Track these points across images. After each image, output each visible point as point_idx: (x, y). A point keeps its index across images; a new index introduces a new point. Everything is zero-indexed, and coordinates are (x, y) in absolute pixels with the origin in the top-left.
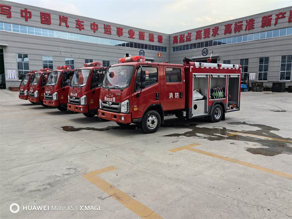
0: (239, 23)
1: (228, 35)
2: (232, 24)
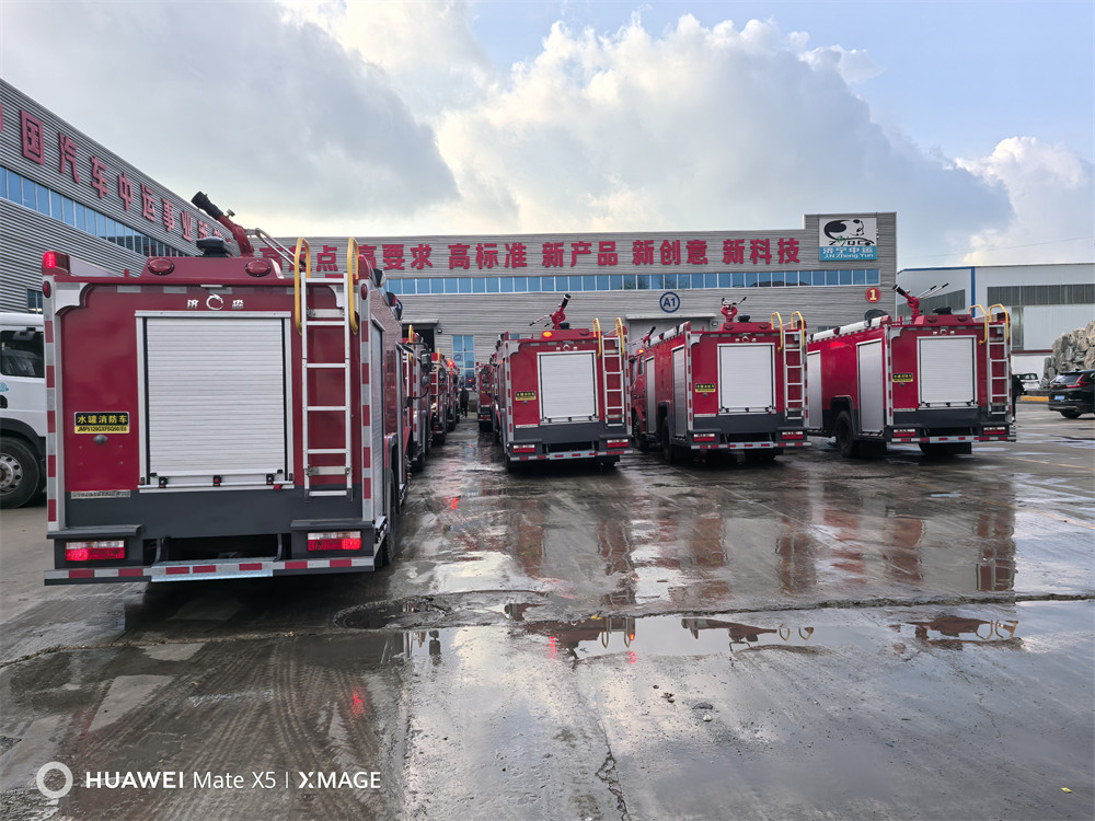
0: (486, 245)
1: (459, 271)
2: (468, 247)
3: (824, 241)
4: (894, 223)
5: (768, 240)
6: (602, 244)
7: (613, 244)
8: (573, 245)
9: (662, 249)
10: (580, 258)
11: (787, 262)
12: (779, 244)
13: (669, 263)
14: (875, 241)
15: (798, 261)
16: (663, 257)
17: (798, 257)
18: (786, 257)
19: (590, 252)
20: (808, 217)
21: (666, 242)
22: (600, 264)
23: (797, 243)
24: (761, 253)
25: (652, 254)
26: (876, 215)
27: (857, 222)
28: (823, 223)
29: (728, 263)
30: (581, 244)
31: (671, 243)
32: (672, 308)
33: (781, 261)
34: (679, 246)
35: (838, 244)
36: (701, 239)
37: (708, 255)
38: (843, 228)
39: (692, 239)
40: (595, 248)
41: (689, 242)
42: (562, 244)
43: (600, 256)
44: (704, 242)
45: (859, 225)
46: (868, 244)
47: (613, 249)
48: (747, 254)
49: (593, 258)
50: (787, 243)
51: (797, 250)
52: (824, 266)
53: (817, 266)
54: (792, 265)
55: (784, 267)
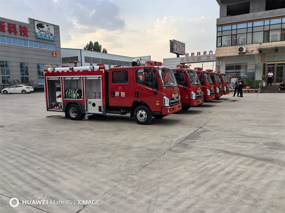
3: (37, 31)
4: (59, 29)
5: (15, 25)
12: (19, 27)
14: (54, 34)
15: (28, 36)
18: (23, 34)
20: (30, 19)
23: (27, 29)
24: (13, 30)
26: (53, 25)
27: (47, 26)
28: (36, 23)
33: (21, 35)
35: (42, 33)
38: (43, 27)
45: (48, 27)
46: (51, 35)
48: (7, 29)
50: (22, 28)
51: (27, 32)
52: (38, 40)
53: (35, 40)
54: (25, 37)
55: (22, 37)
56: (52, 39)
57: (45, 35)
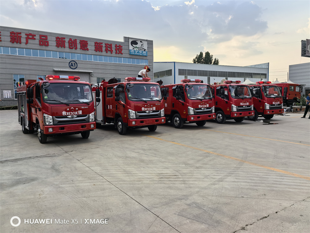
3: (131, 47)
4: (152, 44)
5: (111, 44)
6: (41, 36)
7: (46, 37)
8: (26, 34)
9: (69, 42)
10: (30, 41)
11: (118, 54)
12: (115, 46)
13: (72, 48)
14: (147, 49)
15: (122, 54)
16: (69, 45)
17: (122, 52)
18: (118, 52)
19: (35, 39)
20: (125, 38)
21: (70, 39)
22: (40, 45)
23: (122, 47)
24: (109, 49)
25: (64, 44)
26: (147, 40)
27: (141, 42)
28: (130, 41)
29: (96, 51)
30: (30, 34)
31: (73, 40)
32: (74, 67)
33: (116, 53)
34: (76, 42)
36: (85, 40)
37: (89, 47)
38: (137, 44)
39: (82, 39)
40: (37, 37)
41: (80, 41)
42: (20, 33)
43: (40, 41)
44: (87, 42)
45: (142, 43)
46: (145, 50)
47: (47, 39)
48: (104, 49)
49: (37, 42)
50: (118, 46)
51: (121, 49)
52: (131, 56)
53: (129, 56)
54: (120, 55)
55: (117, 55)
56: (145, 54)
57: (139, 51)
